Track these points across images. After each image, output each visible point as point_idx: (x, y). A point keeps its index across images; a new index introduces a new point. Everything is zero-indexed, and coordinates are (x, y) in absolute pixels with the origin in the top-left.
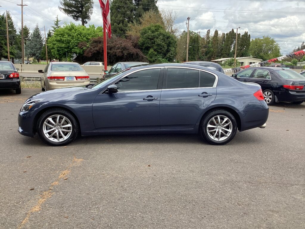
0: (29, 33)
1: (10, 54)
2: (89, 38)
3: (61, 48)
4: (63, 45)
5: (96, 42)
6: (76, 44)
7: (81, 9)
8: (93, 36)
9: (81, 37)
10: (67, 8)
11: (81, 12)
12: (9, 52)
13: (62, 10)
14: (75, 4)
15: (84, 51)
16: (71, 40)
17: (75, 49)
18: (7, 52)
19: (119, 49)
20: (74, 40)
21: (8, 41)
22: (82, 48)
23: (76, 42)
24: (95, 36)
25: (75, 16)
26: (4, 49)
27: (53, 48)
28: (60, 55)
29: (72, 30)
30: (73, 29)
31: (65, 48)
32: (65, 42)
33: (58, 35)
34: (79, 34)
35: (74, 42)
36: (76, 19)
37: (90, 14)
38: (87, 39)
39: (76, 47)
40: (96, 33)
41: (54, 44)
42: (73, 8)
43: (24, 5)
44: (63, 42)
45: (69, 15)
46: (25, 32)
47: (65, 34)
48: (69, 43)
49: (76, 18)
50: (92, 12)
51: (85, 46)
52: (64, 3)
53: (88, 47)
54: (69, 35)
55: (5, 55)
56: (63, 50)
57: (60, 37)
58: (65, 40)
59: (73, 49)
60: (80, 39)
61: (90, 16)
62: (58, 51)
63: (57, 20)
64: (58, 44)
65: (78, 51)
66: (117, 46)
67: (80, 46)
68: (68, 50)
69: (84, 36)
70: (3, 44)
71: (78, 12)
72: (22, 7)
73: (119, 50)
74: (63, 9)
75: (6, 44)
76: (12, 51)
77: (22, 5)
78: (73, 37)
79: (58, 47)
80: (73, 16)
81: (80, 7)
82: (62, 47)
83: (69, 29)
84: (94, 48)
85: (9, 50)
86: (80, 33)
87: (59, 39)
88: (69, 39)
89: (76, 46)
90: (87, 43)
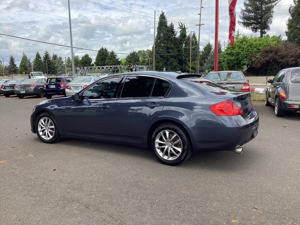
0: (212, 49)
1: (192, 69)
2: (260, 48)
3: (230, 60)
4: (233, 58)
5: (267, 52)
6: (245, 56)
7: (260, 20)
8: (265, 46)
9: (252, 48)
10: (246, 21)
11: (260, 23)
12: (190, 68)
13: (241, 24)
14: (255, 16)
15: (252, 63)
16: (241, 52)
17: (244, 60)
18: (189, 67)
19: (292, 57)
20: (244, 51)
21: (191, 57)
22: (251, 59)
23: (246, 53)
24: (267, 46)
25: (254, 28)
26: (188, 65)
27: (224, 61)
28: (230, 67)
29: (243, 42)
30: (245, 41)
31: (235, 60)
32: (234, 55)
33: (229, 49)
34: (249, 46)
35: (243, 54)
36: (255, 31)
37: (269, 24)
38: (258, 49)
39: (246, 59)
40: (268, 43)
41: (225, 58)
42: (252, 21)
43: (201, 25)
44: (233, 55)
45: (248, 27)
46: (208, 48)
47: (236, 47)
48: (238, 55)
49: (255, 29)
50: (271, 22)
51: (254, 57)
52: (243, 16)
53: (258, 58)
54: (240, 48)
55: (188, 70)
56: (232, 62)
57: (231, 50)
58: (236, 52)
59: (242, 61)
60: (250, 51)
61: (269, 25)
62: (228, 63)
63: (238, 34)
64: (228, 57)
65: (247, 63)
66: (290, 54)
67: (249, 57)
68: (237, 62)
69: (255, 48)
70: (187, 61)
71: (257, 24)
72: (200, 27)
73: (292, 59)
74: (243, 23)
75: (189, 61)
76: (194, 66)
77: (200, 25)
78: (243, 49)
79: (228, 60)
80: (251, 28)
81: (260, 18)
82: (232, 60)
83: (241, 42)
84: (264, 58)
85: (190, 66)
86: (251, 44)
87: (230, 52)
88: (239, 51)
89: (246, 57)
90: (257, 53)
